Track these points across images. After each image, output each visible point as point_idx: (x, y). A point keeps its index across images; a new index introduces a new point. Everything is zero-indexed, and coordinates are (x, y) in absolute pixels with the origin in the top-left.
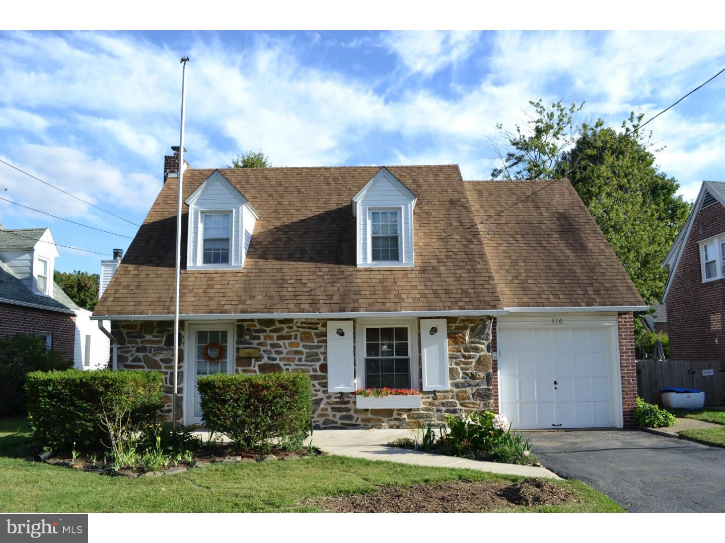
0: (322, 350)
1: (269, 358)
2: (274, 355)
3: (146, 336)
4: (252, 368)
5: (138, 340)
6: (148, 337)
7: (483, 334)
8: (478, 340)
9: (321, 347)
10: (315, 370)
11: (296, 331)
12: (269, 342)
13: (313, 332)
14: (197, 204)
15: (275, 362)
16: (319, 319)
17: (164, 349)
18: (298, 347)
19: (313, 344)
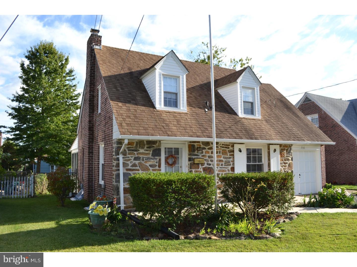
0: (231, 159)
1: (207, 164)
2: (210, 162)
3: (140, 150)
4: (199, 170)
5: (135, 152)
6: (141, 151)
7: (290, 152)
8: (288, 155)
9: (231, 158)
10: (229, 171)
11: (220, 149)
12: (208, 155)
13: (227, 149)
15: (210, 166)
16: (230, 143)
17: (152, 159)
18: (221, 158)
19: (228, 156)
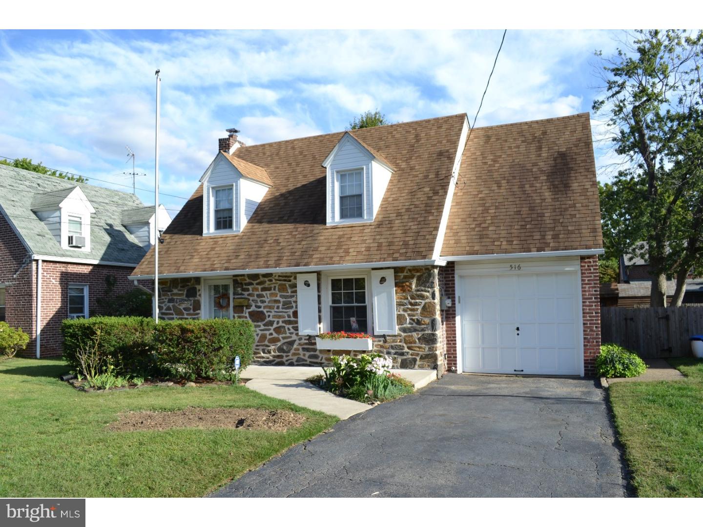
0: (294, 299)
1: (256, 306)
2: (260, 304)
3: (173, 290)
4: (244, 314)
5: (169, 293)
6: (175, 291)
7: (428, 282)
8: (423, 288)
9: (293, 296)
10: (289, 316)
11: (274, 283)
12: (256, 293)
13: (287, 284)
14: (208, 182)
15: (260, 310)
16: (292, 273)
17: (185, 300)
18: (277, 296)
19: (288, 294)
